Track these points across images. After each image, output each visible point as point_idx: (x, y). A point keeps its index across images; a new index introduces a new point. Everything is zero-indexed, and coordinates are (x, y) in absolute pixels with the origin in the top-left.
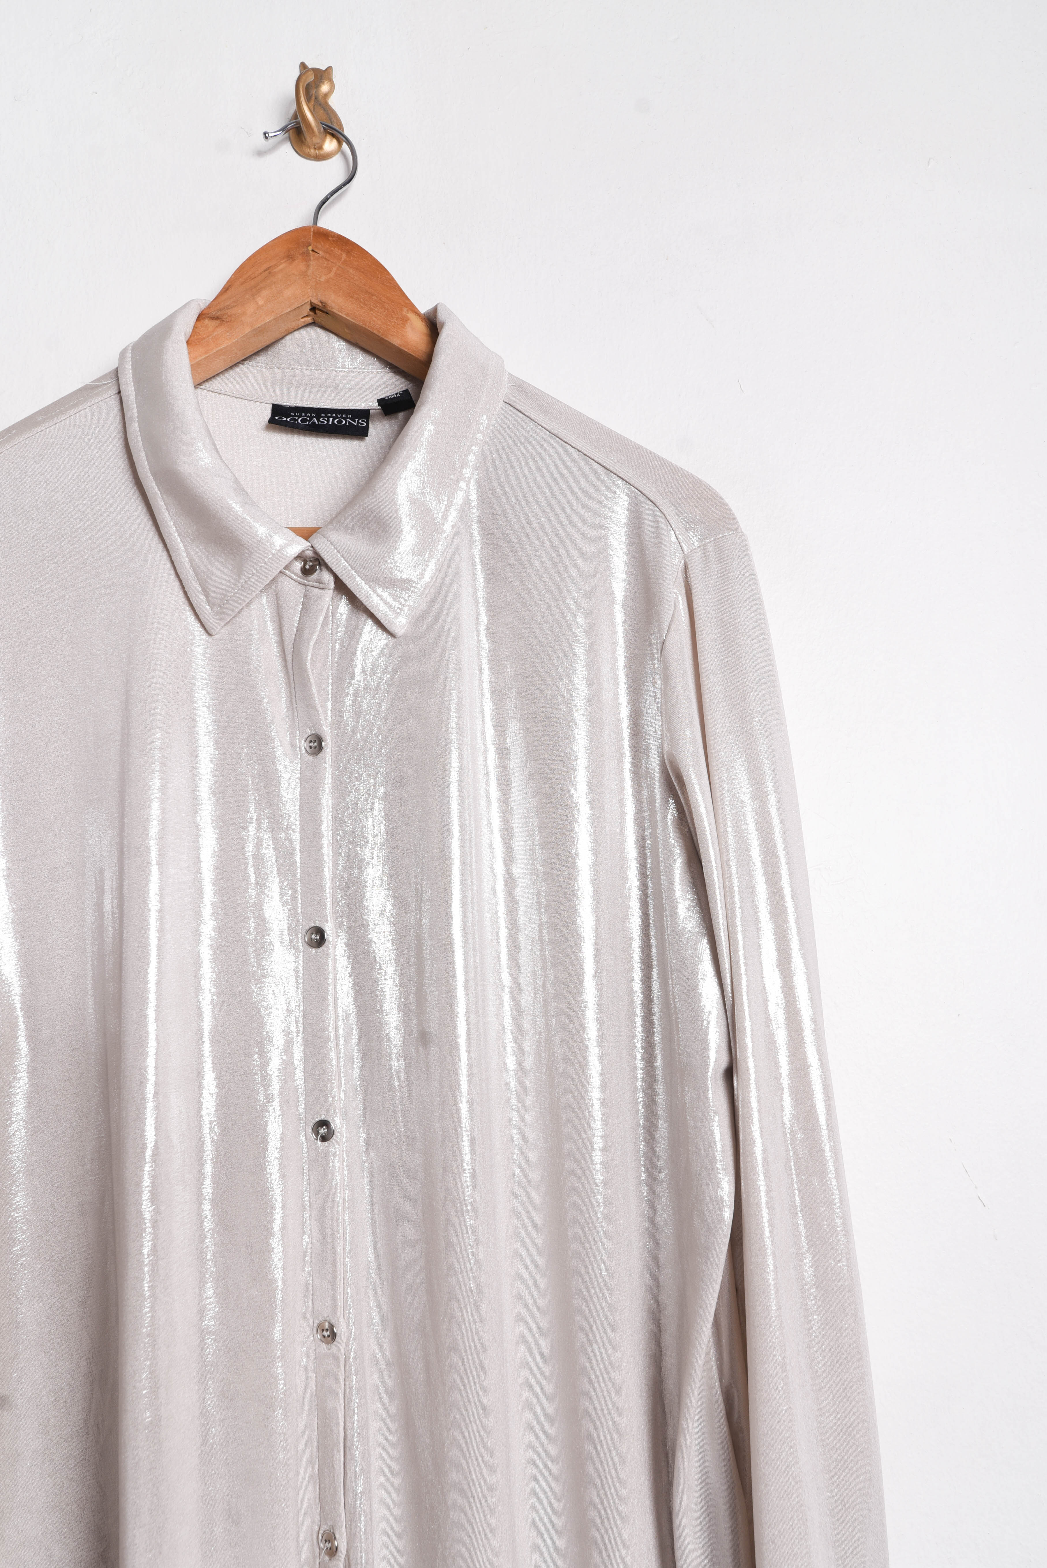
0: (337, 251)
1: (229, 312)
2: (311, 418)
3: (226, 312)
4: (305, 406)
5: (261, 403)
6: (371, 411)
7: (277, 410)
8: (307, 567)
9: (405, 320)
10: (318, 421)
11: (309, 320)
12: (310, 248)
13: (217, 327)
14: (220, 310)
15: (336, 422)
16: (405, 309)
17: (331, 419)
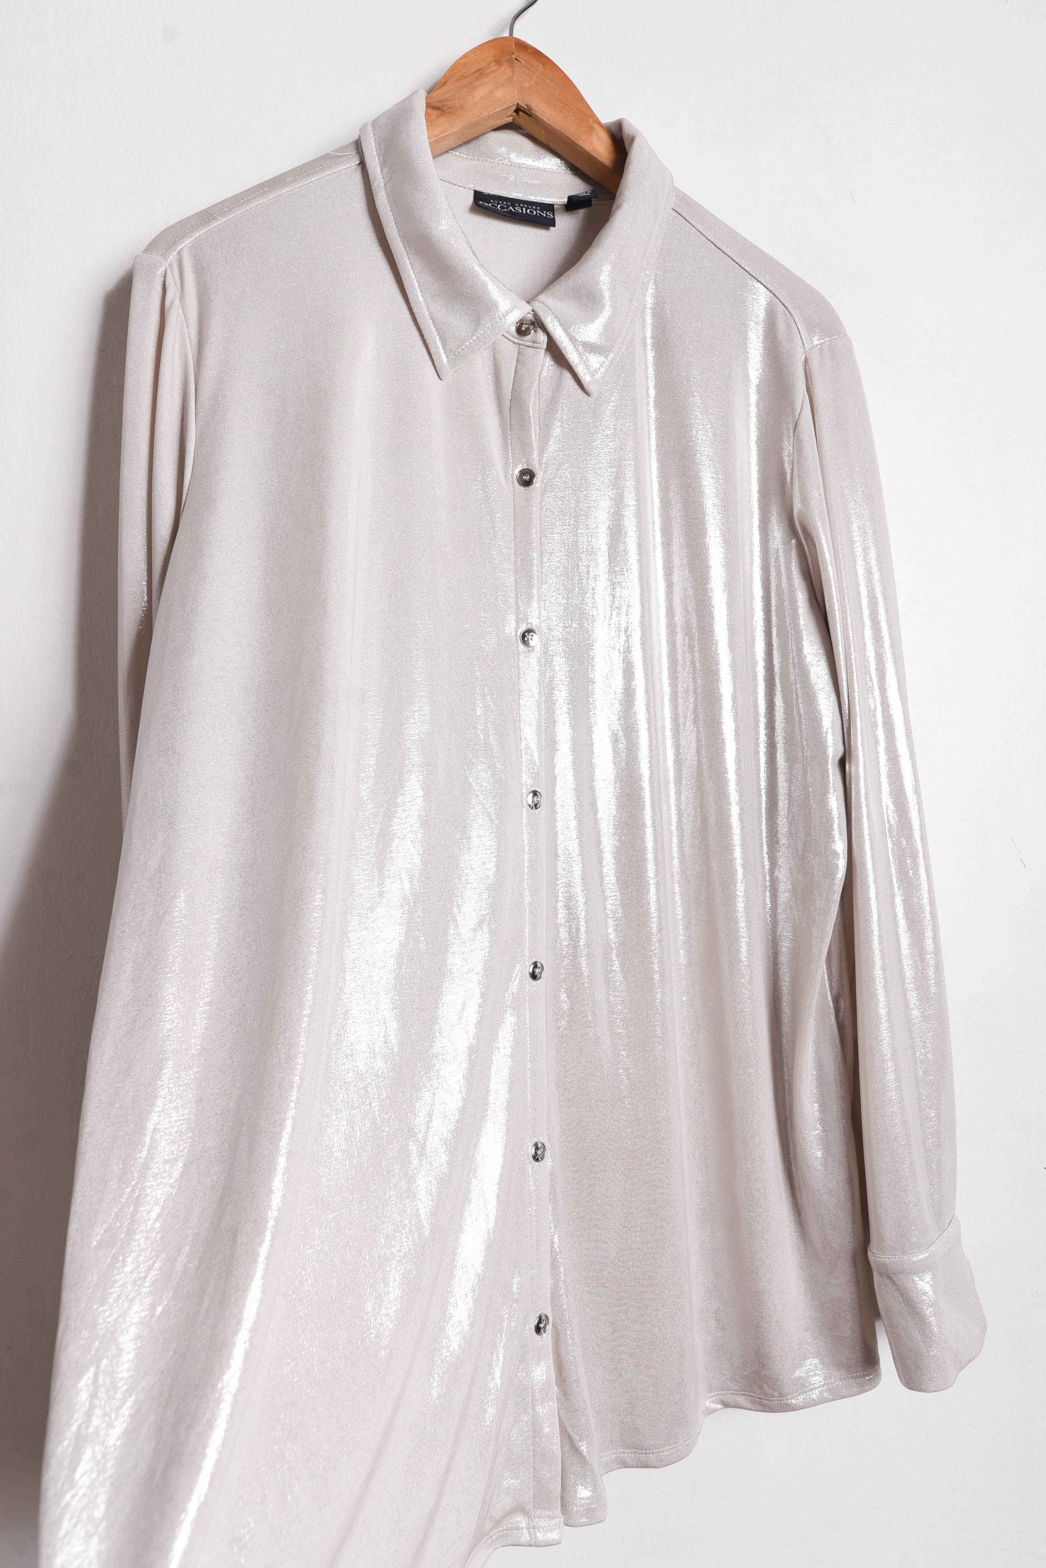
0: (535, 63)
1: (451, 104)
2: (508, 207)
3: (446, 103)
4: (502, 195)
5: (465, 188)
6: (555, 206)
7: (479, 197)
8: (523, 329)
9: (591, 129)
10: (515, 209)
11: (510, 119)
12: (514, 57)
13: (438, 116)
14: (440, 101)
15: (528, 211)
16: (591, 120)
17: (524, 209)
